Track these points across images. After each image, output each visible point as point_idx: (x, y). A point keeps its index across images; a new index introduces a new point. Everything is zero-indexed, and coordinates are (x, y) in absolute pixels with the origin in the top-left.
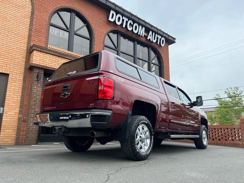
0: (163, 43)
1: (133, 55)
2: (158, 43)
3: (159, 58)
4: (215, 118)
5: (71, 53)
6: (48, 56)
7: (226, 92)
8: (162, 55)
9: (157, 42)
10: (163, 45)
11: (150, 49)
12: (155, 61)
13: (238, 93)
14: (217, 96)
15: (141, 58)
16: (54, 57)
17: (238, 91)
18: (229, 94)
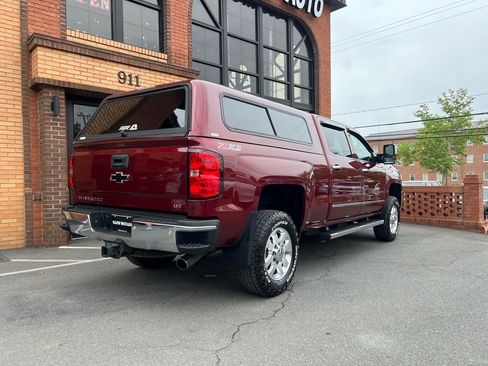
0: (318, 10)
1: (253, 39)
2: (309, 11)
3: (310, 43)
4: (414, 153)
5: (119, 45)
6: (70, 57)
7: (440, 100)
8: (317, 37)
9: (306, 6)
10: (318, 14)
11: (291, 23)
12: (301, 50)
13: (464, 101)
14: (421, 109)
15: (271, 45)
16: (83, 61)
17: (466, 98)
18: (447, 103)
